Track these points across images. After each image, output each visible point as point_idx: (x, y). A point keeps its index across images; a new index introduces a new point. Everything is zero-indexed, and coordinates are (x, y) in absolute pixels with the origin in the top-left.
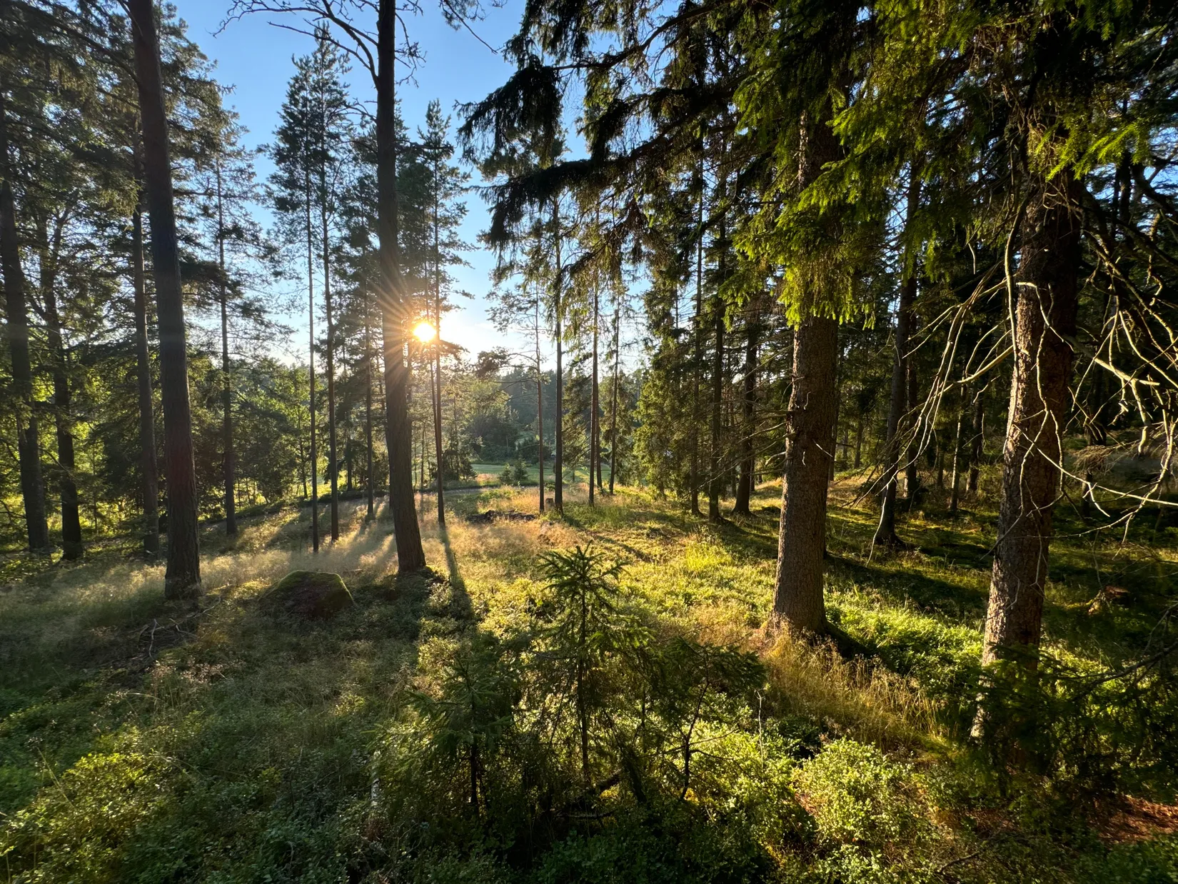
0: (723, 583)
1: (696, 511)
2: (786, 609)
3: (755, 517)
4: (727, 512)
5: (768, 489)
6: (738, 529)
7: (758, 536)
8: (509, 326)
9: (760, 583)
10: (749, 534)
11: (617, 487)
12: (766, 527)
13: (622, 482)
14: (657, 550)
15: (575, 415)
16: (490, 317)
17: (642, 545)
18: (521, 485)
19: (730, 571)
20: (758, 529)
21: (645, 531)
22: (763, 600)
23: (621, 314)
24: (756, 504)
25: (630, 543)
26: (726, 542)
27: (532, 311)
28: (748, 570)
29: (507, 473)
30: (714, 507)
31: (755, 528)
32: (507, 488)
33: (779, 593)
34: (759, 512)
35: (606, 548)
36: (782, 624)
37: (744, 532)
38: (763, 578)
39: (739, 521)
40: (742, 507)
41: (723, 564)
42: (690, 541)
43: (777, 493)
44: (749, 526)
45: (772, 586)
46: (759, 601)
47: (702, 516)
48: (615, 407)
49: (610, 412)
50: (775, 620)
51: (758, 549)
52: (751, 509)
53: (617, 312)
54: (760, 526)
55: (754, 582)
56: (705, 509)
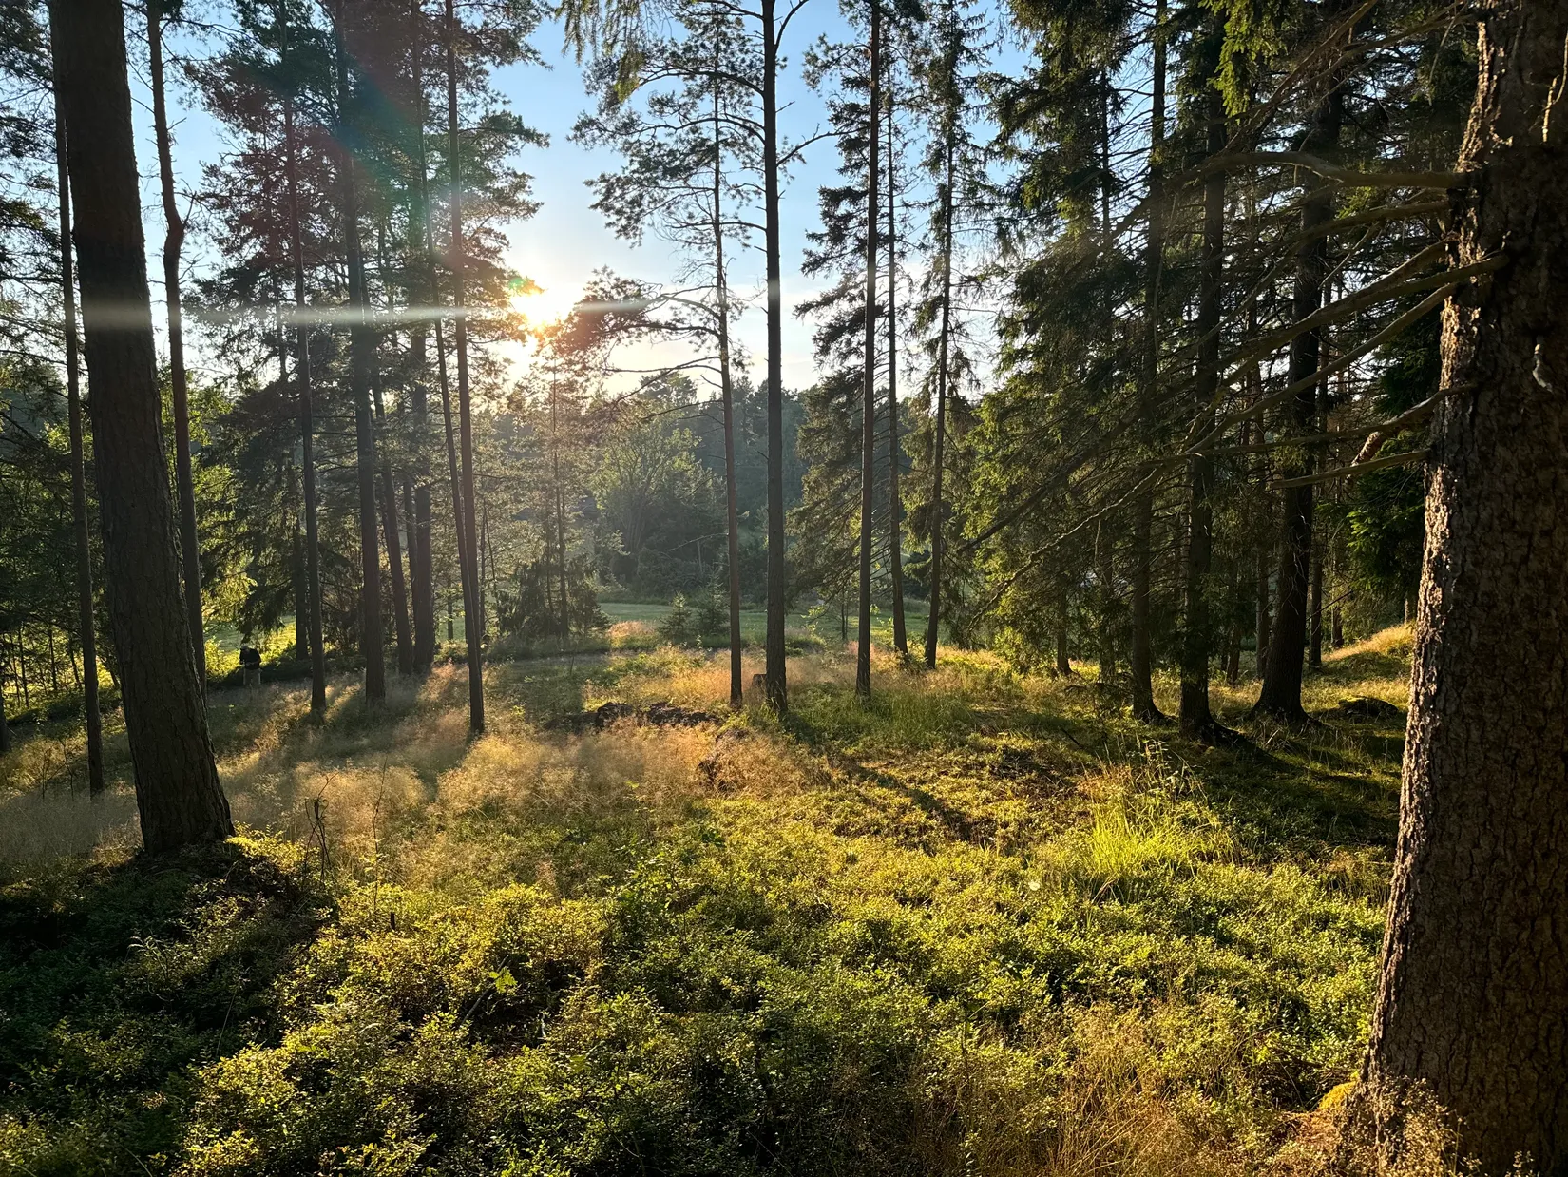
0: (1197, 921)
1: (1146, 710)
2: (1433, 1062)
3: (1319, 725)
4: (1235, 713)
5: (1358, 659)
6: (1262, 757)
7: (1327, 778)
8: (646, 219)
9: (1325, 921)
10: (1300, 770)
11: (945, 652)
12: (1350, 754)
13: (961, 641)
14: (1012, 809)
15: (834, 468)
16: (598, 198)
17: (968, 796)
18: (706, 647)
19: (1232, 878)
20: (1323, 758)
21: (987, 758)
22: (1333, 989)
23: (956, 196)
24: (1321, 696)
25: (941, 789)
26: (1216, 793)
27: (704, 177)
28: (1287, 879)
29: (679, 619)
30: (1194, 698)
31: (1316, 756)
32: (670, 653)
33: (1401, 986)
34: (1332, 714)
35: (866, 801)
36: (1415, 1128)
37: (1281, 766)
38: (1336, 906)
39: (1269, 737)
40: (1282, 698)
41: (1209, 857)
42: (1109, 786)
43: (1387, 667)
44: (1295, 748)
45: (1370, 937)
46: (1322, 993)
47: (1159, 719)
48: (940, 446)
49: (927, 459)
50: (1381, 1106)
51: (1324, 813)
52: (1310, 708)
53: (945, 193)
54: (1332, 750)
55: (1305, 920)
56: (1170, 706)
